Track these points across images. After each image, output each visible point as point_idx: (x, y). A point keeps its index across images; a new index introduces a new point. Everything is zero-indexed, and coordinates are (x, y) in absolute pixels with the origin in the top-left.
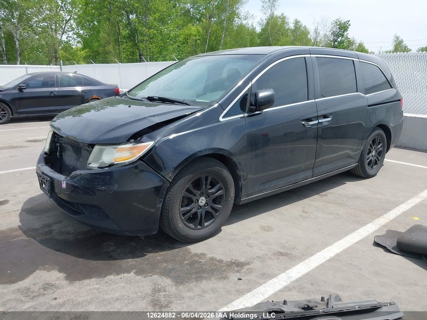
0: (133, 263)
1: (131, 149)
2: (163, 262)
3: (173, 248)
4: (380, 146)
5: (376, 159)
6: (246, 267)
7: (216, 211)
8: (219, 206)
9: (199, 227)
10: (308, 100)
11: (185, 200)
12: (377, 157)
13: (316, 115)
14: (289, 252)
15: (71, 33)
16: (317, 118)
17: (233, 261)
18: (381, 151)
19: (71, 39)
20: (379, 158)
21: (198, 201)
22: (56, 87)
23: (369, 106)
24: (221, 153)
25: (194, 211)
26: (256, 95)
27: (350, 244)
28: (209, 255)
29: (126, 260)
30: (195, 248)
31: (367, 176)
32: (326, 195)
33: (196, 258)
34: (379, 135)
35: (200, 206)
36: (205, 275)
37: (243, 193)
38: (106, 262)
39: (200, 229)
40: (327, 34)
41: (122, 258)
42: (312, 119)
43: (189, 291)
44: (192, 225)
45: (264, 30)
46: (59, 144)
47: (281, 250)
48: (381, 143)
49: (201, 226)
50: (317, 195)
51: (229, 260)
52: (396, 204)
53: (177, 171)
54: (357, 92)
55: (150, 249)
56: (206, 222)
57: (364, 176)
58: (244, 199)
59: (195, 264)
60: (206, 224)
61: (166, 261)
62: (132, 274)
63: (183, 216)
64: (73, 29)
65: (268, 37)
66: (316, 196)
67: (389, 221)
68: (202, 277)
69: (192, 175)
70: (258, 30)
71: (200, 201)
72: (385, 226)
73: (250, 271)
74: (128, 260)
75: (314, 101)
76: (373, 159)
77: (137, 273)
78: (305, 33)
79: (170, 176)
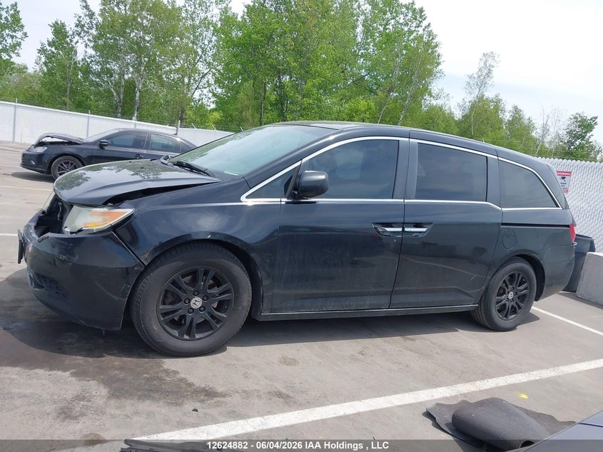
0: (81, 362)
1: (104, 214)
2: (117, 369)
3: (143, 357)
4: (522, 287)
5: (515, 305)
6: (216, 399)
7: (218, 321)
8: (224, 315)
9: (186, 337)
10: (392, 198)
11: (169, 295)
12: (517, 303)
13: (401, 220)
14: (292, 395)
15: (205, 91)
16: (403, 225)
17: (207, 388)
18: (524, 296)
19: (204, 97)
20: (521, 304)
21: (190, 301)
22: (145, 149)
23: (503, 224)
24: (230, 241)
25: (181, 312)
26: (299, 177)
27: (389, 405)
28: (182, 375)
29: (74, 357)
30: (169, 364)
31: (494, 328)
32: (413, 340)
33: (163, 375)
34: (522, 270)
35: (192, 309)
36: (156, 396)
37: (265, 305)
38: (50, 353)
39: (187, 340)
40: (561, 132)
41: (71, 354)
42: (393, 225)
43: (118, 408)
44: (176, 333)
45: (466, 117)
46: (60, 204)
47: (284, 391)
48: (525, 282)
49: (189, 336)
50: (399, 337)
51: (204, 386)
52: (510, 372)
53: (158, 253)
54: (486, 201)
55: (116, 352)
56: (197, 333)
57: (489, 327)
58: (266, 314)
59: (155, 380)
60: (197, 336)
61: (121, 369)
62: (68, 373)
63: (164, 317)
64: (209, 85)
65: (470, 126)
66: (398, 339)
67: (477, 390)
68: (150, 396)
69: (183, 263)
70: (458, 115)
71: (193, 301)
72: (465, 395)
73: (218, 405)
74: (78, 357)
75: (402, 200)
76: (509, 305)
77: (73, 375)
78: (529, 128)
79: (146, 258)
